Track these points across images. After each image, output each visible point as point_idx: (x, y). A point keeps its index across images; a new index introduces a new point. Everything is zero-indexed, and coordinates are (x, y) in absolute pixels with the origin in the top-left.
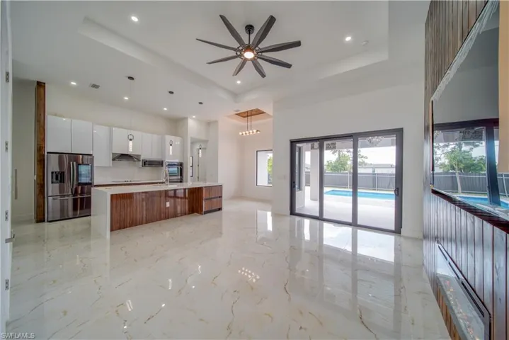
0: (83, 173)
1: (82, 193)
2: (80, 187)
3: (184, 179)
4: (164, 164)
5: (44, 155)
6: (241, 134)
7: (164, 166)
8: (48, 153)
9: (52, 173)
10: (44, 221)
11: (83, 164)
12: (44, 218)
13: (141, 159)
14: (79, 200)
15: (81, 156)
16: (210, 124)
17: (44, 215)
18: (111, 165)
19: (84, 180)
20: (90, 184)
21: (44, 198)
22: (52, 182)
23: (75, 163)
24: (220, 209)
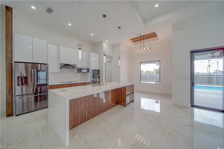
0: (41, 77)
1: (41, 92)
2: (39, 87)
4: (90, 70)
5: (12, 64)
7: (90, 71)
8: (15, 62)
9: (18, 77)
10: (13, 115)
11: (41, 71)
12: (12, 113)
13: (77, 68)
14: (39, 97)
15: (39, 65)
16: (114, 46)
17: (12, 110)
18: (59, 72)
19: (41, 82)
20: (46, 85)
21: (12, 97)
22: (18, 85)
23: (35, 70)
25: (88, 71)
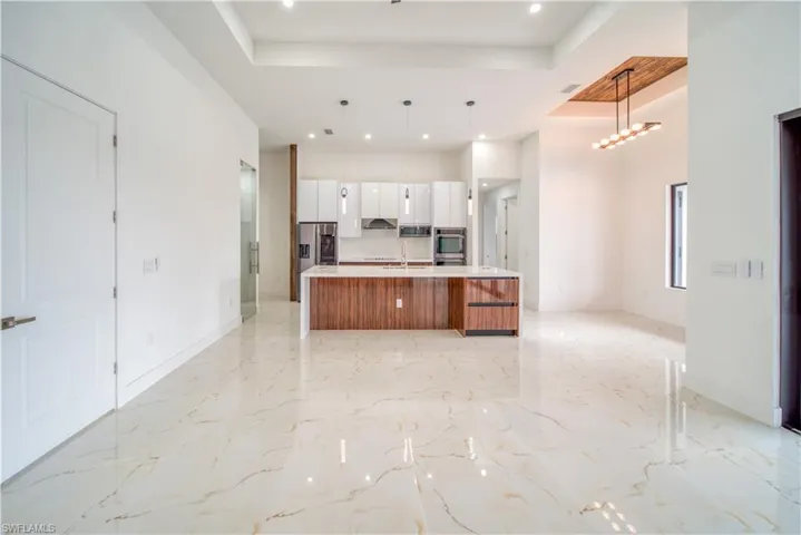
3: (468, 259)
4: (433, 231)
5: (296, 226)
6: (596, 146)
7: (432, 234)
8: (299, 223)
9: (300, 246)
13: (398, 226)
16: (523, 143)
18: (360, 236)
22: (300, 257)
24: (514, 333)
25: (429, 232)
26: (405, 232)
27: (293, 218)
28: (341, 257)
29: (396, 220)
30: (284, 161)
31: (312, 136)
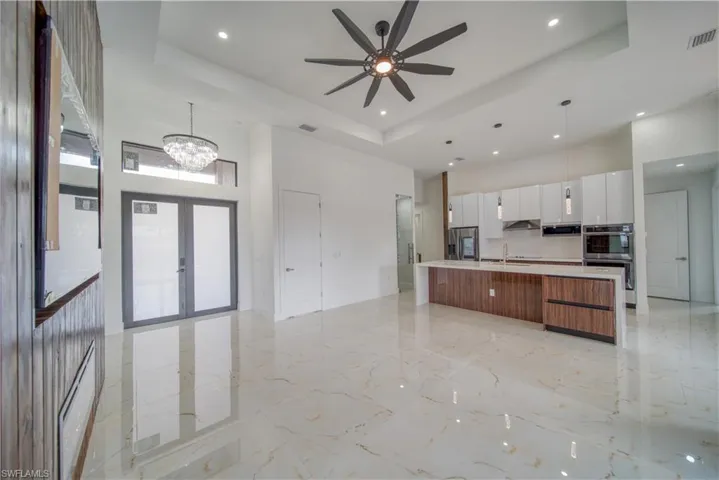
25: (579, 231)
26: (548, 231)
27: (445, 226)
28: (482, 255)
29: (539, 221)
30: (437, 186)
31: (451, 164)
